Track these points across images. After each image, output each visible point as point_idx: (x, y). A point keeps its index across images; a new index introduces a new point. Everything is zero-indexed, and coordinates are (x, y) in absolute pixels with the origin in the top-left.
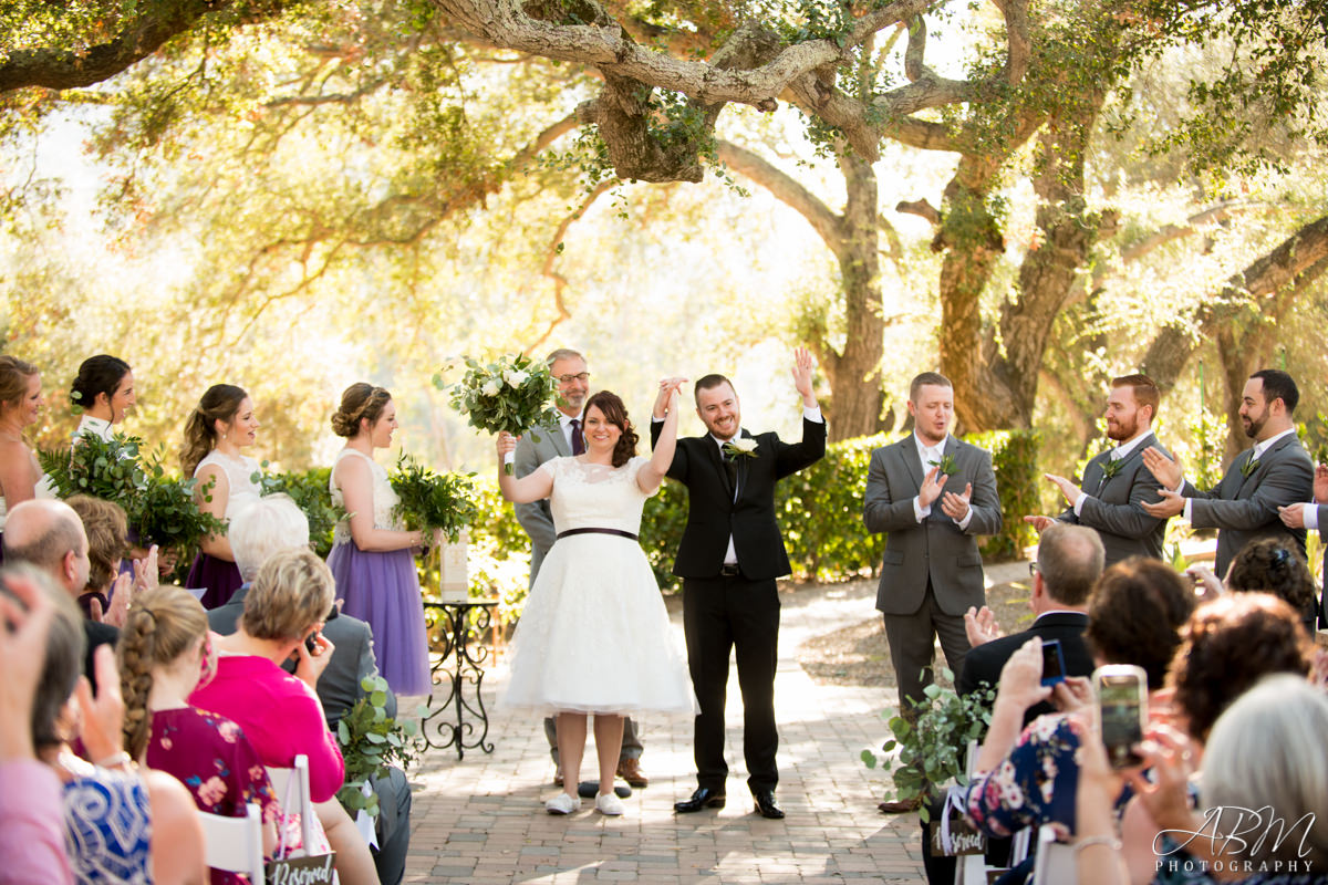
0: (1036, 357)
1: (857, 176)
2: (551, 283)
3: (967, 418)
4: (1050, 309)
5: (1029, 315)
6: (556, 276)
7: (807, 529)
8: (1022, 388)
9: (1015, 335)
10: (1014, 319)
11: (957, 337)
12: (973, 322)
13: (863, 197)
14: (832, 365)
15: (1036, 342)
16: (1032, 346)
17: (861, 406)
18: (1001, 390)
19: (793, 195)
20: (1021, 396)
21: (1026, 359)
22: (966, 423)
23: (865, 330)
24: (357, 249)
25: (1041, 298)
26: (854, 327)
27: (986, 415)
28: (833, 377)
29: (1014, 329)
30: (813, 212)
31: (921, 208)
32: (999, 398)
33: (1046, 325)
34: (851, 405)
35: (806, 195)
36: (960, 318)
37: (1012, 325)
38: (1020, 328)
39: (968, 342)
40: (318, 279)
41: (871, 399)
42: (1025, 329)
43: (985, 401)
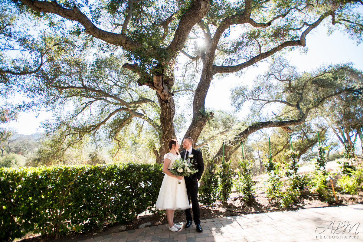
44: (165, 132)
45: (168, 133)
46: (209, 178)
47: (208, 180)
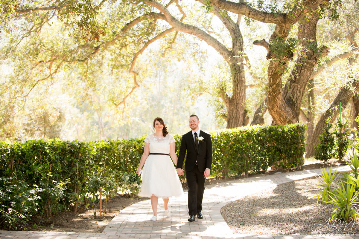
0: (300, 98)
1: (236, 37)
2: (132, 75)
3: (277, 119)
4: (305, 81)
5: (298, 83)
6: (134, 72)
7: (222, 160)
8: (295, 109)
9: (293, 90)
10: (292, 85)
11: (274, 91)
12: (279, 85)
13: (238, 44)
14: (228, 101)
15: (300, 92)
16: (299, 94)
17: (238, 115)
18: (288, 109)
19: (214, 43)
20: (295, 111)
21: (296, 98)
22: (276, 121)
23: (239, 89)
24: (67, 63)
25: (302, 77)
26: (236, 89)
27: (283, 118)
28: (228, 106)
29: (292, 88)
30: (221, 49)
31: (262, 43)
32: (288, 112)
33: (303, 87)
34: (235, 115)
35: (219, 43)
36: (275, 83)
37: (292, 87)
38: (294, 88)
39: (278, 92)
40: (54, 74)
41: (241, 113)
42: (296, 88)
43: (283, 113)
44: (273, 85)
45: (276, 87)
46: (326, 137)
47: (325, 139)
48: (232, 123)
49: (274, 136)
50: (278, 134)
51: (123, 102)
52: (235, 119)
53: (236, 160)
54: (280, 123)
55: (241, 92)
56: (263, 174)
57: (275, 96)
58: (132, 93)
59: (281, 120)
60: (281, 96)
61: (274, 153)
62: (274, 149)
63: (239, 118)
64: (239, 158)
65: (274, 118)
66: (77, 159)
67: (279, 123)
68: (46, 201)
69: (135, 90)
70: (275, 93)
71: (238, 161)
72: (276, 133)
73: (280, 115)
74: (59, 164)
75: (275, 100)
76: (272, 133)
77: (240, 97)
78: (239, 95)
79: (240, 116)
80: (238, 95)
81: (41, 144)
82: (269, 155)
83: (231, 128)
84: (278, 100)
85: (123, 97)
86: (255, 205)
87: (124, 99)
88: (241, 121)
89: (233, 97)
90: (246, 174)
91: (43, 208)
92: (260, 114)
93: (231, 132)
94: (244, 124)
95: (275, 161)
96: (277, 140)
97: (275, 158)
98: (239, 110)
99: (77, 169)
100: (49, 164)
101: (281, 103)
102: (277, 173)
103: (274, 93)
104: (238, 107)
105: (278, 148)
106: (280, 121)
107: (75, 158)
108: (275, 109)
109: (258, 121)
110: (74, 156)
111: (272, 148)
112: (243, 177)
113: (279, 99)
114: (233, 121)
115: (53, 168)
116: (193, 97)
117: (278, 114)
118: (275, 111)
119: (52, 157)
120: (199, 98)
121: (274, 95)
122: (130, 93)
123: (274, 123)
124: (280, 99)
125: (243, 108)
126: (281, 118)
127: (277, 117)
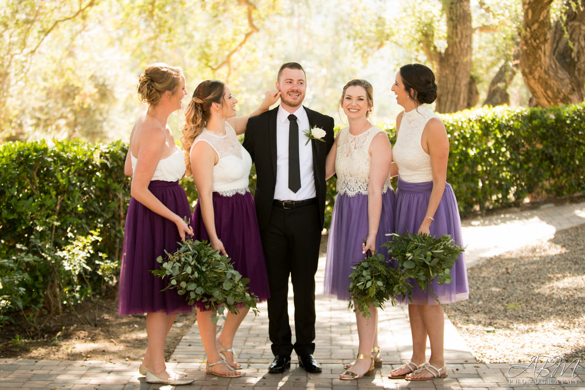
3: (539, 94)
5: (581, 20)
6: (248, 3)
8: (576, 73)
9: (572, 34)
10: (571, 23)
11: (535, 37)
12: (545, 24)
14: (437, 60)
17: (457, 87)
18: (562, 74)
20: (576, 78)
21: (578, 52)
22: (538, 98)
23: (460, 35)
26: (452, 34)
27: (553, 92)
28: (438, 67)
29: (571, 31)
32: (562, 80)
34: (451, 87)
36: (537, 21)
37: (569, 28)
38: (574, 30)
39: (542, 39)
41: (465, 81)
42: (578, 31)
43: (552, 82)
48: (446, 103)
49: (539, 129)
50: (548, 125)
51: (227, 61)
52: (452, 95)
53: (460, 180)
54: (546, 102)
55: (463, 40)
56: (516, 209)
57: (538, 45)
58: (244, 46)
59: (549, 97)
60: (547, 47)
61: (539, 164)
62: (538, 155)
63: (460, 93)
64: (467, 175)
65: (533, 92)
66: (119, 183)
67: (544, 101)
68: (49, 278)
69: (250, 38)
70: (538, 41)
71: (464, 180)
72: (542, 123)
73: (546, 86)
74: (77, 197)
75: (538, 56)
76: (535, 122)
77: (462, 50)
78: (460, 46)
79: (461, 88)
80: (457, 47)
81: (36, 150)
82: (529, 168)
83: (444, 112)
84: (542, 56)
85: (227, 53)
86: (510, 281)
87: (229, 56)
88: (464, 99)
89: (447, 50)
90: (482, 208)
91: (41, 294)
92: (501, 85)
93: (451, 122)
94: (469, 106)
95: (541, 181)
96: (543, 137)
97: (541, 176)
98: (460, 76)
99: (119, 207)
100: (54, 197)
101: (547, 60)
102: (545, 206)
103: (535, 41)
104: (457, 70)
105: (546, 155)
106: (547, 97)
107: (114, 182)
108: (537, 74)
109: (497, 100)
110: (114, 176)
111: (535, 154)
112: (475, 215)
113: (545, 54)
114: (447, 99)
115: (64, 205)
116: (365, 52)
117: (541, 85)
118: (537, 77)
119: (61, 181)
120: (377, 54)
121: (535, 44)
122: (241, 45)
123: (534, 102)
124: (547, 53)
125: (468, 73)
126: (549, 93)
127: (539, 90)
